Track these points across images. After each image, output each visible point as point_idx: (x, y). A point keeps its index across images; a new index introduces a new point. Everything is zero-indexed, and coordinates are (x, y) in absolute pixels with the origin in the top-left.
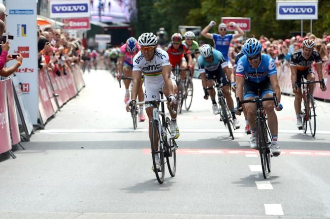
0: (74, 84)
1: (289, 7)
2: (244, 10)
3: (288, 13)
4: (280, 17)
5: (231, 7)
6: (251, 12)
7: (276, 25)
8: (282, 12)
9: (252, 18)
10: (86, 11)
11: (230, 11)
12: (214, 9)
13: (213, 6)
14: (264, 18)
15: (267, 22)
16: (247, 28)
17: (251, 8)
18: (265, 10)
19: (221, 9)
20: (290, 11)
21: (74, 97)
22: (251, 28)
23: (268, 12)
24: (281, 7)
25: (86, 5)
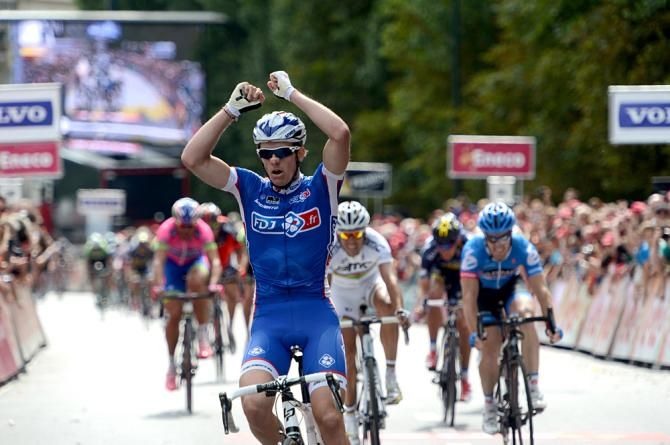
0: (12, 340)
1: (649, 106)
2: (516, 116)
3: (646, 123)
4: (620, 136)
5: (479, 108)
6: (538, 121)
7: (613, 160)
8: (626, 122)
9: (540, 141)
10: (48, 121)
11: (474, 117)
12: (428, 111)
13: (427, 104)
14: (575, 137)
15: (584, 150)
16: (525, 169)
17: (538, 109)
18: (578, 115)
19: (448, 113)
20: (651, 118)
21: (14, 377)
22: (539, 169)
23: (586, 122)
24: (624, 107)
25: (47, 106)
